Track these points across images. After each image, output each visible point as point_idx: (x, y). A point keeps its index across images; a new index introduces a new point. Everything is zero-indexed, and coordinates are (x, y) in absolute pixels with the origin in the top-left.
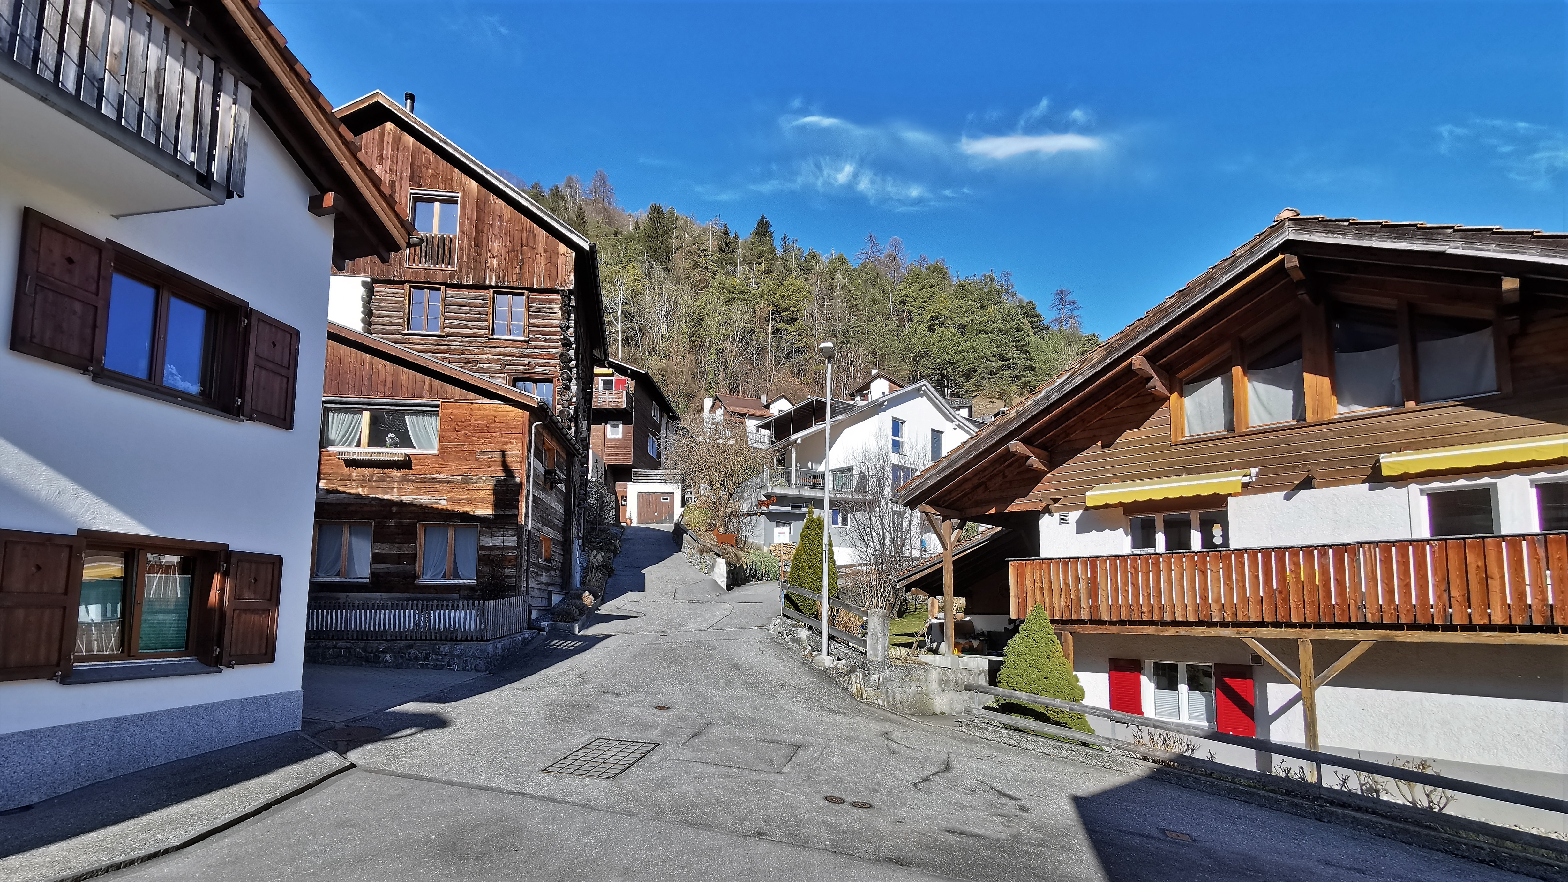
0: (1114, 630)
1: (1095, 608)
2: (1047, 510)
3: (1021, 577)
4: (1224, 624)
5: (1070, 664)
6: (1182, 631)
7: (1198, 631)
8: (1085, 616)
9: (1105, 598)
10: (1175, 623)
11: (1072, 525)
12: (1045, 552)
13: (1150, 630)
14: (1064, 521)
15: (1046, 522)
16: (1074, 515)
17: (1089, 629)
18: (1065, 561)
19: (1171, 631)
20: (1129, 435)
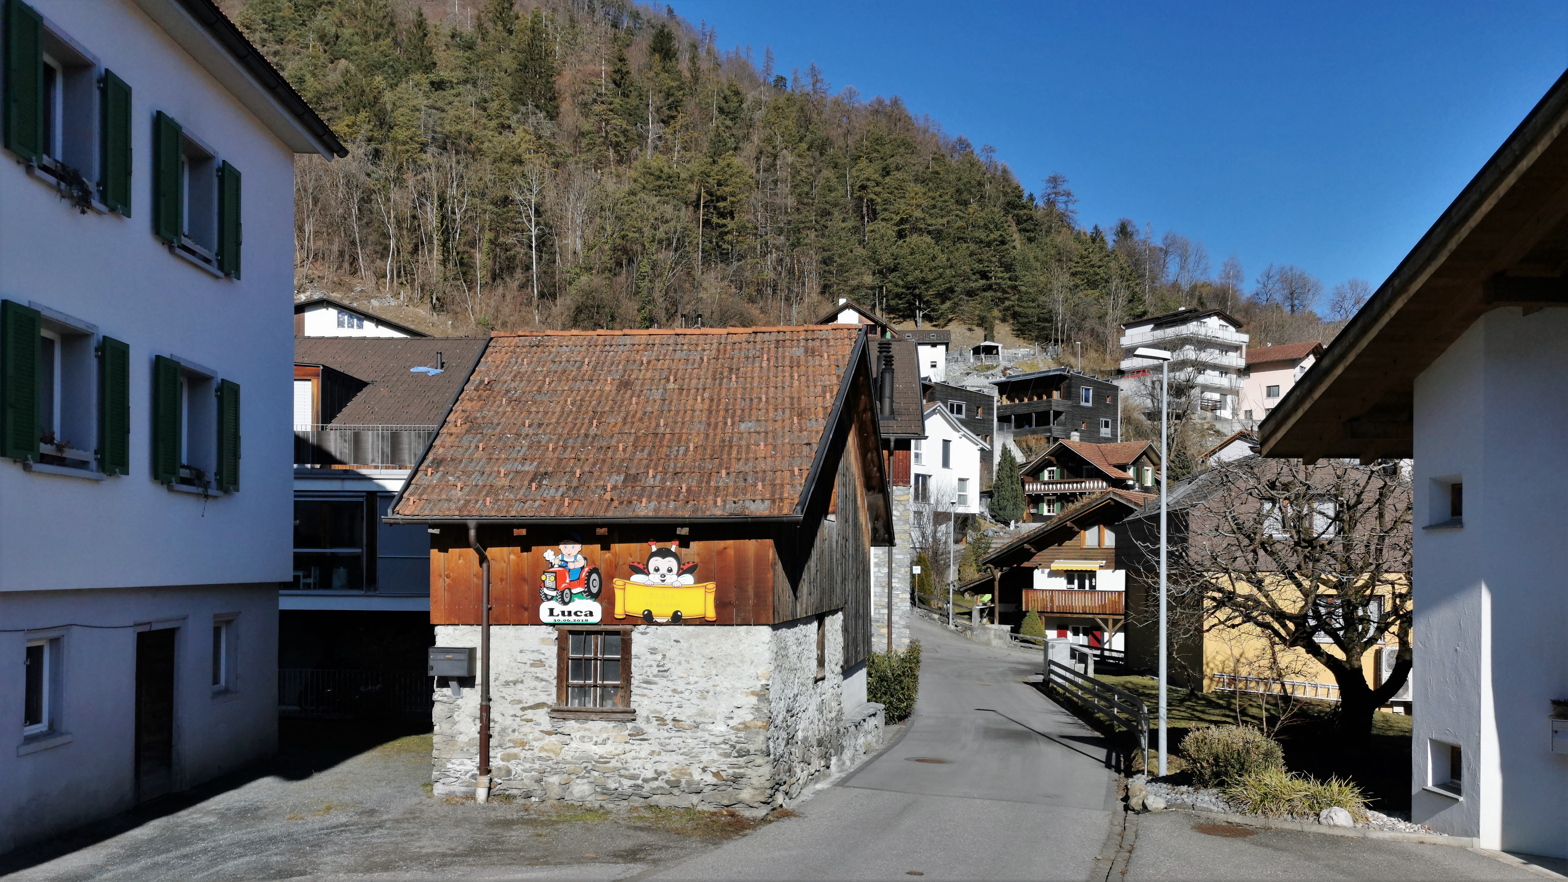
0: (1058, 615)
1: (1052, 607)
2: (1037, 568)
3: (1027, 595)
4: (1090, 614)
5: (1043, 627)
6: (1078, 616)
7: (1083, 616)
8: (1049, 610)
9: (1056, 603)
10: (1076, 613)
11: (1046, 574)
12: (1036, 586)
13: (1069, 615)
14: (1043, 572)
15: (1037, 573)
16: (1047, 571)
17: (1050, 615)
18: (1043, 590)
19: (1075, 616)
20: (1067, 543)
